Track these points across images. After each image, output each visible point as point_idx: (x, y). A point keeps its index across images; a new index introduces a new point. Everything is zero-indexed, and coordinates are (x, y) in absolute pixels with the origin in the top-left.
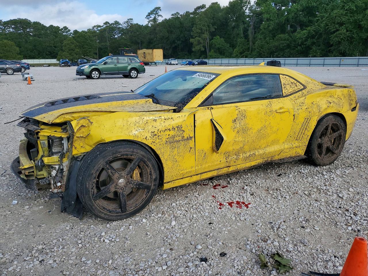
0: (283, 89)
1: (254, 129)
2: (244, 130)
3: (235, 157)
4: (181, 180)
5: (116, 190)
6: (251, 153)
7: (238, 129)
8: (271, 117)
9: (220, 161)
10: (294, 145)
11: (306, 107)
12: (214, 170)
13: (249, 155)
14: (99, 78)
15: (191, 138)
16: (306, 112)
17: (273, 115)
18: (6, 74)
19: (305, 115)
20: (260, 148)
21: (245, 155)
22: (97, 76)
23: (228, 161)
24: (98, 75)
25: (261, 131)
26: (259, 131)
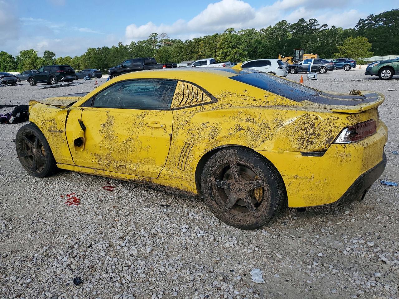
0: (173, 100)
1: (120, 139)
2: (110, 137)
3: (107, 162)
4: (67, 165)
5: (31, 155)
6: (122, 165)
7: (105, 134)
8: (140, 130)
9: (93, 161)
10: (175, 174)
11: (189, 128)
12: (91, 168)
13: (119, 166)
14: (390, 78)
15: (62, 131)
16: (188, 134)
17: (143, 128)
18: (319, 72)
19: (186, 138)
20: (131, 162)
21: (116, 164)
22: (387, 76)
23: (100, 164)
24: (389, 75)
25: (128, 143)
26: (125, 142)
